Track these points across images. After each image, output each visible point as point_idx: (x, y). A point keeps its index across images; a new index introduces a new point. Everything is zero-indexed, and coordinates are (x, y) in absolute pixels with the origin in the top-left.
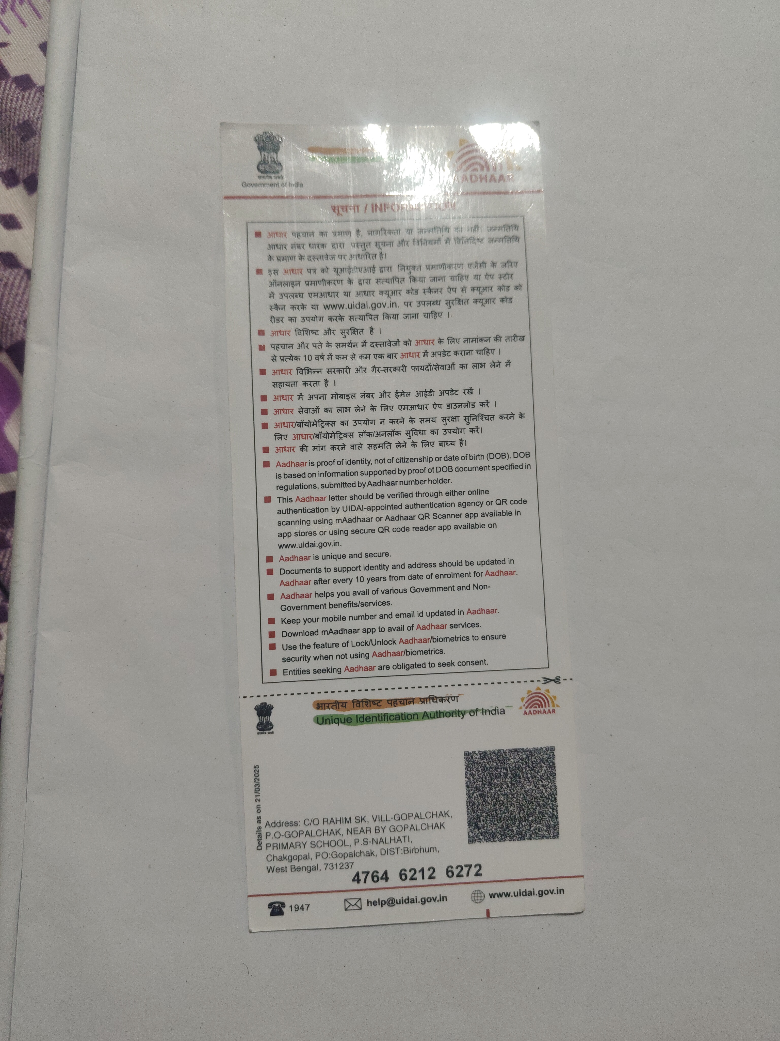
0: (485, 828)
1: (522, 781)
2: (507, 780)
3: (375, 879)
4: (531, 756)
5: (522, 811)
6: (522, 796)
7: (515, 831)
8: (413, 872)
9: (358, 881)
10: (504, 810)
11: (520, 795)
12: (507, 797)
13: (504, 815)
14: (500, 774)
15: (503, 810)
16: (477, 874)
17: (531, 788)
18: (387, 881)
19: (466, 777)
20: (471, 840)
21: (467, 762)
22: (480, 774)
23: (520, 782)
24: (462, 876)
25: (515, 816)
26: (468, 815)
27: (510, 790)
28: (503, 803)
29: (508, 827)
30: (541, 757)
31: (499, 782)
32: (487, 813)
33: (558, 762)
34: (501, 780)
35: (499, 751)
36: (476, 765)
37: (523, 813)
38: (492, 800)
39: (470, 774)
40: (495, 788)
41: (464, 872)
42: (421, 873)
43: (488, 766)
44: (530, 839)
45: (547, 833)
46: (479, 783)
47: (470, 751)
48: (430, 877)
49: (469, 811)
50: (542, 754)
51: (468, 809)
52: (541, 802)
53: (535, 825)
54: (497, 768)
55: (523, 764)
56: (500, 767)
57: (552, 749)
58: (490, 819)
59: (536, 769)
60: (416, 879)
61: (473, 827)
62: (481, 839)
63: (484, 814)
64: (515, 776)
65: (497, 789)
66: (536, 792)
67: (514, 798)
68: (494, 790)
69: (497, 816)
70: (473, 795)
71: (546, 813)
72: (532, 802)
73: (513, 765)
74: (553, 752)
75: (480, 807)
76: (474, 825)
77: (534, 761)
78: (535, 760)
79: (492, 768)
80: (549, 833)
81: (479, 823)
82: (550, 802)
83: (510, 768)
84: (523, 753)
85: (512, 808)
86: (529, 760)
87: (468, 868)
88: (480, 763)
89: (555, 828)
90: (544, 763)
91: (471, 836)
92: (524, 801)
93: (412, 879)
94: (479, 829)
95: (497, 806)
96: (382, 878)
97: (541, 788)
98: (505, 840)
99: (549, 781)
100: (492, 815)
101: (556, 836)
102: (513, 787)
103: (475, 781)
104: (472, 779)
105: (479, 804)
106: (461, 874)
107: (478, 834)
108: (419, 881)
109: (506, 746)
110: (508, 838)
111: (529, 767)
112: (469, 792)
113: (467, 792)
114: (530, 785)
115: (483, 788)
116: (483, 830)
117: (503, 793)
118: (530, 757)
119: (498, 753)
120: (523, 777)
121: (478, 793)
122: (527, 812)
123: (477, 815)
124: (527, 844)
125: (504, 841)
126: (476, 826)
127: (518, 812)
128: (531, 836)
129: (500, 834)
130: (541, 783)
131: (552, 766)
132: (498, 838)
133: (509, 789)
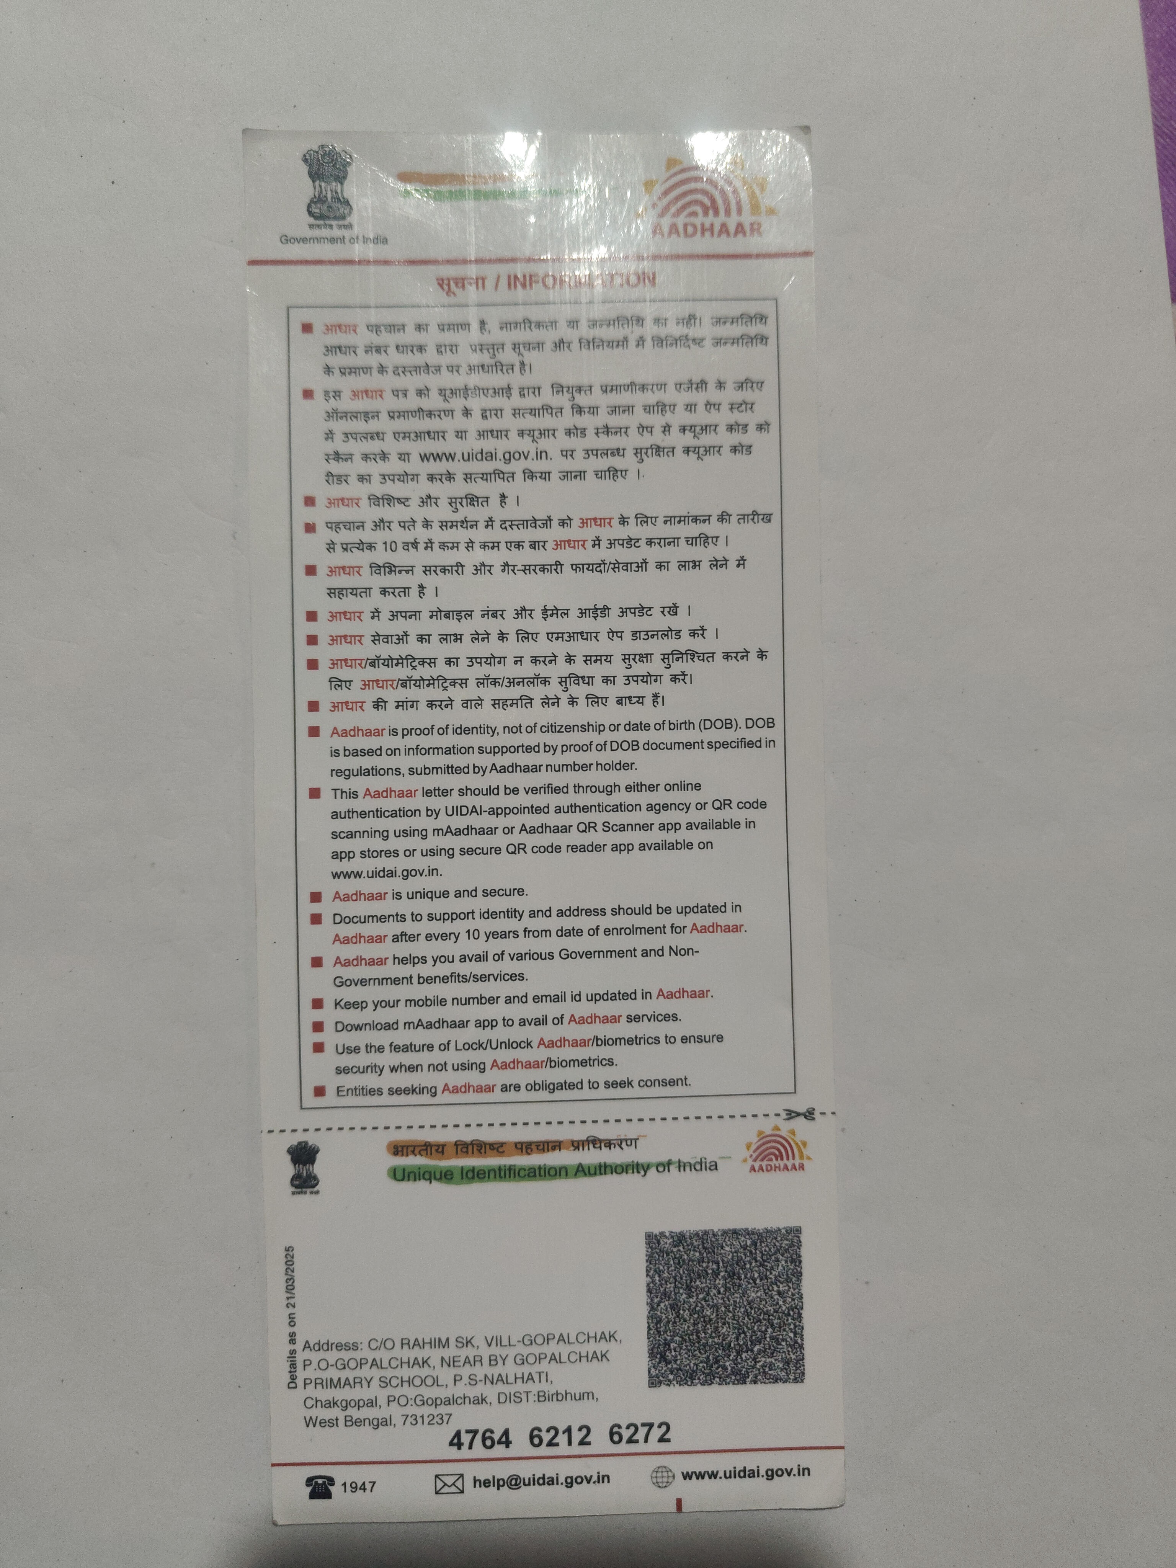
0: (678, 1362)
1: (744, 1283)
2: (717, 1281)
3: (488, 1443)
4: (761, 1243)
5: (743, 1336)
6: (742, 1310)
7: (730, 1368)
8: (552, 1432)
9: (459, 1445)
10: (712, 1332)
11: (740, 1307)
12: (717, 1311)
13: (710, 1340)
14: (706, 1271)
15: (709, 1331)
16: (662, 1440)
17: (758, 1297)
18: (507, 1447)
19: (647, 1275)
20: (654, 1382)
21: (650, 1250)
22: (672, 1271)
23: (740, 1286)
24: (637, 1441)
25: (730, 1342)
26: (649, 1338)
27: (723, 1298)
28: (710, 1320)
29: (717, 1362)
30: (777, 1244)
31: (704, 1285)
32: (681, 1337)
33: (806, 1253)
34: (708, 1281)
35: (706, 1233)
36: (665, 1256)
37: (744, 1338)
38: (691, 1315)
39: (655, 1271)
40: (697, 1295)
41: (640, 1436)
42: (566, 1434)
43: (686, 1257)
44: (755, 1382)
45: (784, 1374)
46: (669, 1285)
47: (656, 1231)
48: (582, 1443)
49: (651, 1332)
50: (779, 1239)
51: (649, 1328)
52: (775, 1321)
53: (763, 1359)
54: (701, 1261)
55: (745, 1255)
56: (706, 1260)
57: (798, 1231)
58: (687, 1346)
59: (769, 1265)
60: (557, 1445)
61: (657, 1360)
62: (670, 1381)
63: (677, 1338)
64: (732, 1275)
65: (701, 1296)
66: (766, 1303)
67: (729, 1312)
68: (695, 1298)
69: (698, 1343)
70: (658, 1305)
71: (783, 1340)
72: (760, 1321)
73: (730, 1257)
74: (798, 1237)
75: (670, 1325)
76: (659, 1356)
77: (765, 1251)
78: (767, 1249)
79: (693, 1261)
80: (787, 1373)
81: (667, 1354)
82: (790, 1321)
83: (723, 1261)
84: (747, 1237)
85: (724, 1330)
86: (756, 1249)
87: (646, 1429)
88: (672, 1252)
89: (798, 1365)
90: (783, 1255)
91: (654, 1374)
92: (746, 1318)
93: (550, 1444)
94: (668, 1362)
95: (700, 1326)
96: (500, 1442)
97: (776, 1297)
98: (712, 1383)
99: (791, 1285)
100: (690, 1340)
101: (799, 1378)
102: (728, 1294)
103: (663, 1282)
104: (657, 1278)
105: (669, 1322)
106: (635, 1438)
107: (666, 1371)
108: (563, 1448)
109: (716, 1223)
110: (717, 1380)
111: (756, 1261)
112: (652, 1300)
113: (649, 1301)
114: (757, 1292)
115: (675, 1294)
116: (675, 1366)
117: (711, 1303)
118: (758, 1244)
119: (703, 1236)
120: (746, 1277)
121: (667, 1303)
122: (751, 1337)
123: (665, 1340)
124: (749, 1390)
125: (710, 1384)
126: (663, 1358)
127: (734, 1336)
128: (756, 1377)
129: (704, 1373)
130: (776, 1288)
131: (797, 1260)
132: (699, 1379)
133: (720, 1296)
